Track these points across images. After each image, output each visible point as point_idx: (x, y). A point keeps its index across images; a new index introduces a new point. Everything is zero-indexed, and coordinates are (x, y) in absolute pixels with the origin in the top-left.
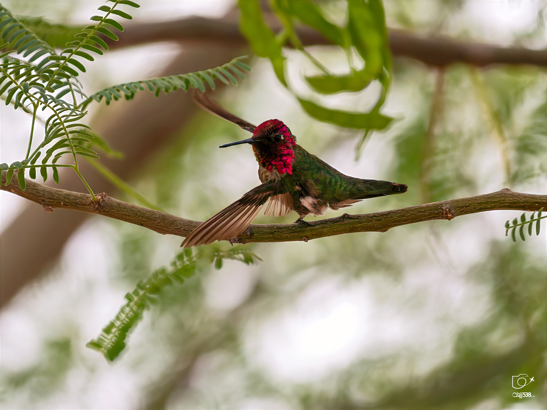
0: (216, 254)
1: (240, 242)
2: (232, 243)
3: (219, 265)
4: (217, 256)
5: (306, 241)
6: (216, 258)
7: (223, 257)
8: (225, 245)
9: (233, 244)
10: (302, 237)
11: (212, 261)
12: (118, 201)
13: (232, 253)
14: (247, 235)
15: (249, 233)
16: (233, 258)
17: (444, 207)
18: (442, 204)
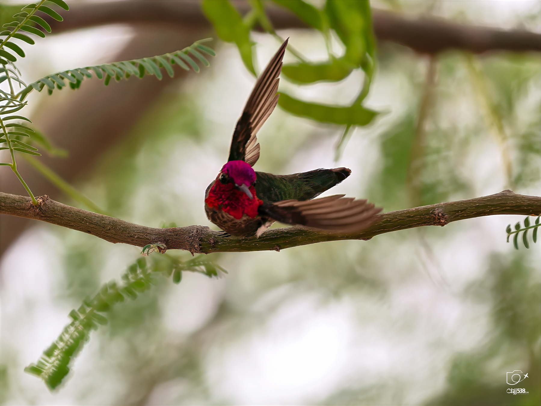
0: (174, 266)
1: (202, 252)
2: (192, 253)
3: (178, 278)
4: (175, 268)
5: (278, 250)
6: (174, 271)
7: (182, 269)
9: (194, 254)
10: (273, 246)
12: (62, 204)
13: (192, 264)
14: (210, 244)
15: (212, 241)
16: (194, 270)
17: (436, 212)
18: (434, 209)
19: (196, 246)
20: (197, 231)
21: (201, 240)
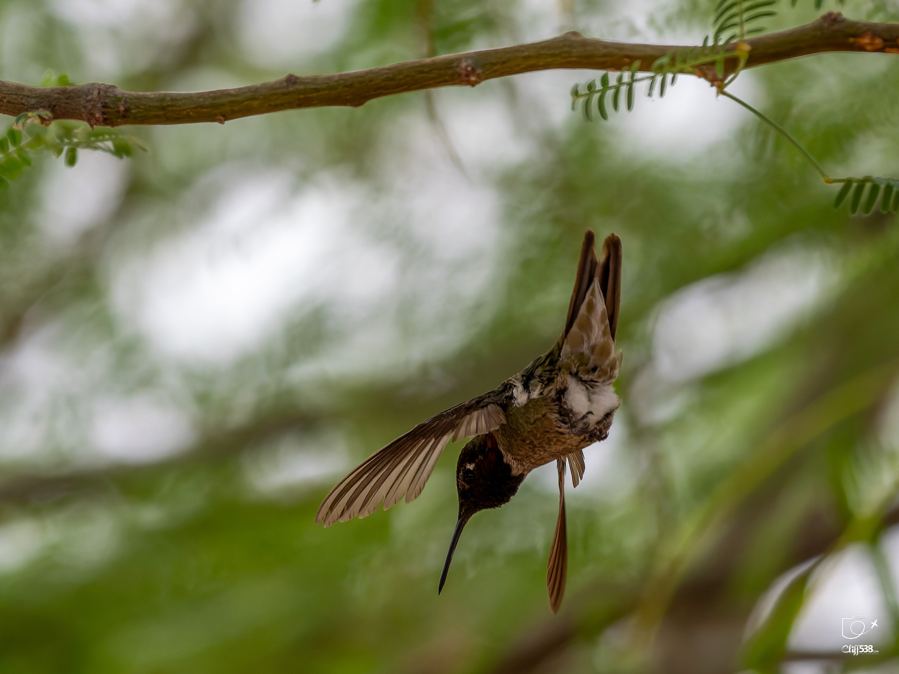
0: (66, 141)
1: (107, 124)
2: (92, 126)
3: (72, 160)
4: (69, 144)
5: (221, 122)
6: (66, 148)
7: (78, 145)
8: (81, 127)
9: (95, 126)
10: (216, 115)
11: (59, 152)
13: (93, 139)
14: (119, 112)
15: (122, 108)
16: (96, 148)
17: (464, 65)
18: (459, 60)
19: (97, 115)
20: (99, 93)
21: (105, 106)
